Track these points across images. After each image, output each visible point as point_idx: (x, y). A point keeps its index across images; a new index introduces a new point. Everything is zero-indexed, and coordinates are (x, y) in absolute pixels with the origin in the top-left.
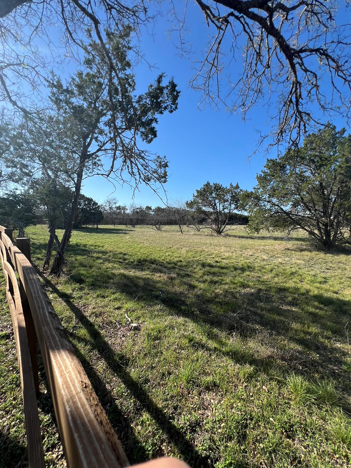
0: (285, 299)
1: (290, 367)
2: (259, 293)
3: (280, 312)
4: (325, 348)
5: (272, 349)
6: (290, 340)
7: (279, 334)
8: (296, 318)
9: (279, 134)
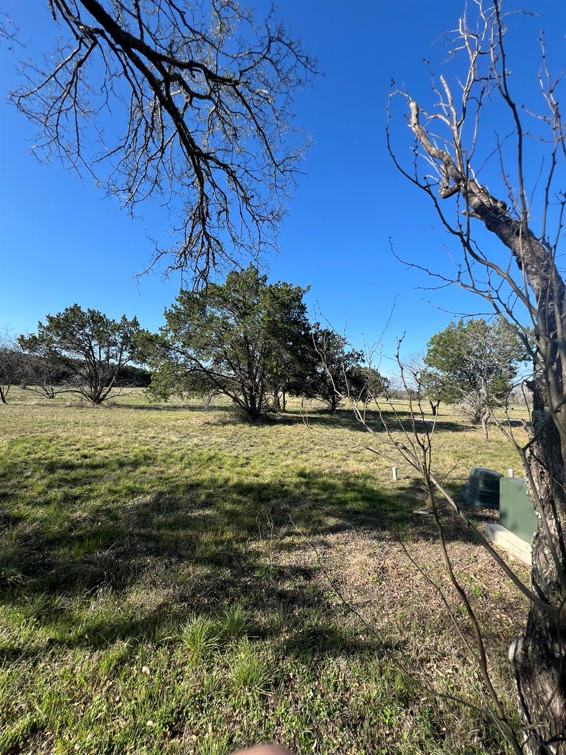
0: (196, 500)
1: (192, 607)
2: (159, 500)
3: (186, 523)
4: (239, 556)
5: (165, 592)
6: (196, 563)
7: (181, 558)
8: (206, 523)
9: (181, 255)
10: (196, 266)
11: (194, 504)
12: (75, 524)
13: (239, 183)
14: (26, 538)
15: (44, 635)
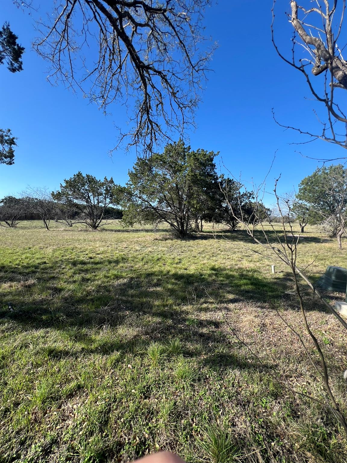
0: (152, 282)
1: (152, 338)
2: (131, 281)
3: (147, 294)
4: (176, 313)
5: (138, 329)
6: (153, 315)
7: (145, 313)
8: (157, 295)
9: (135, 135)
10: (145, 142)
11: (150, 284)
12: (89, 293)
13: (169, 83)
14: (66, 299)
15: (79, 346)
